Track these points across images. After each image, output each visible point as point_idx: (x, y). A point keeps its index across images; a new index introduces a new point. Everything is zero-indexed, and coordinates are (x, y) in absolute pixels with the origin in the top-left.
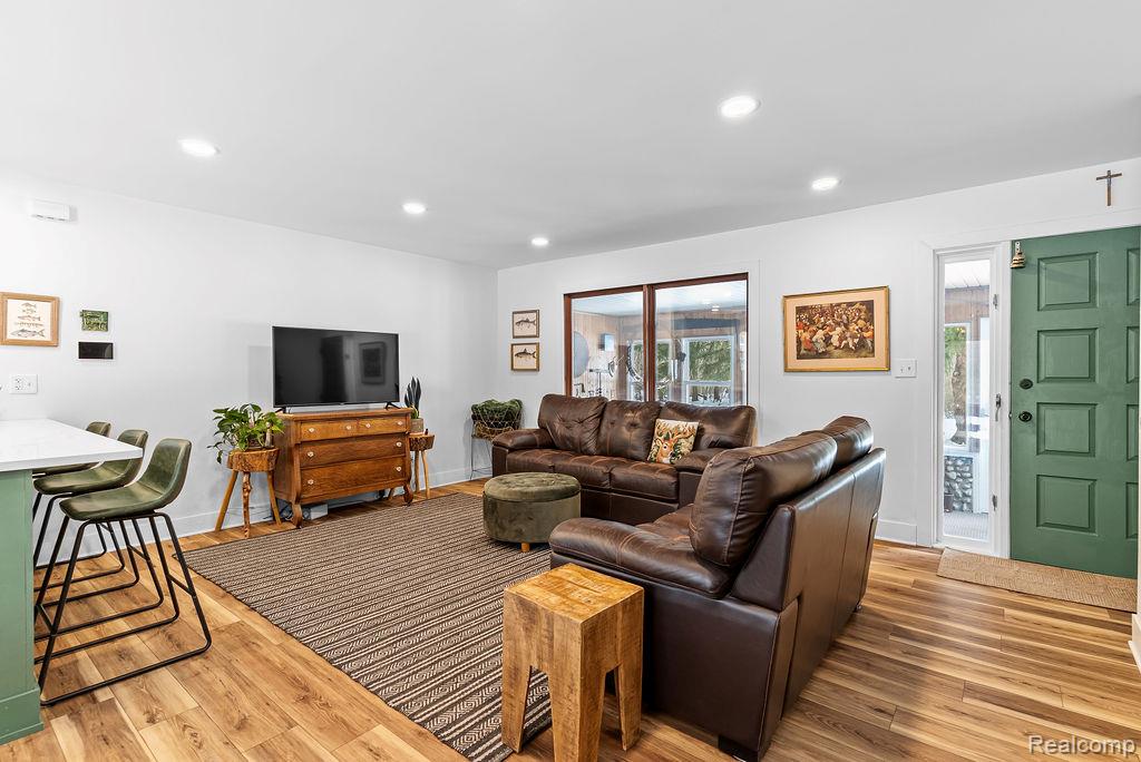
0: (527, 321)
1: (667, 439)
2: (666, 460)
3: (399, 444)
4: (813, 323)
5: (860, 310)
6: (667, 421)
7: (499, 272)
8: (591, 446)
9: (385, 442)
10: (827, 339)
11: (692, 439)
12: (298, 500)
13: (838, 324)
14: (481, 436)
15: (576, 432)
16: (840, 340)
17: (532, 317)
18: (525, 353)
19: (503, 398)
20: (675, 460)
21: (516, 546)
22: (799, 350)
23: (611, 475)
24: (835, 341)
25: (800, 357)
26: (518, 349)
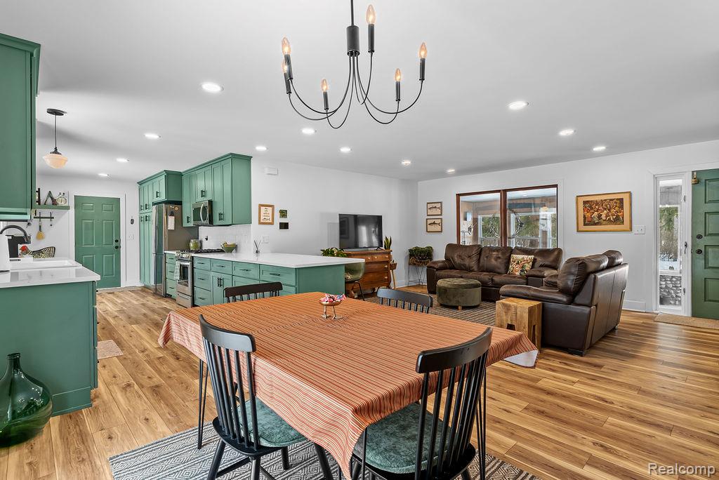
0: (435, 207)
1: (518, 263)
2: (518, 274)
3: (386, 266)
4: (592, 209)
5: (616, 203)
6: (517, 256)
7: (419, 183)
8: (475, 268)
9: (381, 265)
10: (600, 216)
11: (531, 263)
12: (352, 289)
13: (605, 209)
14: (415, 264)
15: (467, 262)
16: (606, 217)
17: (439, 205)
18: (434, 223)
19: (423, 245)
20: (523, 273)
21: (456, 308)
22: (584, 221)
23: (492, 280)
24: (603, 217)
25: (585, 225)
26: (429, 222)
